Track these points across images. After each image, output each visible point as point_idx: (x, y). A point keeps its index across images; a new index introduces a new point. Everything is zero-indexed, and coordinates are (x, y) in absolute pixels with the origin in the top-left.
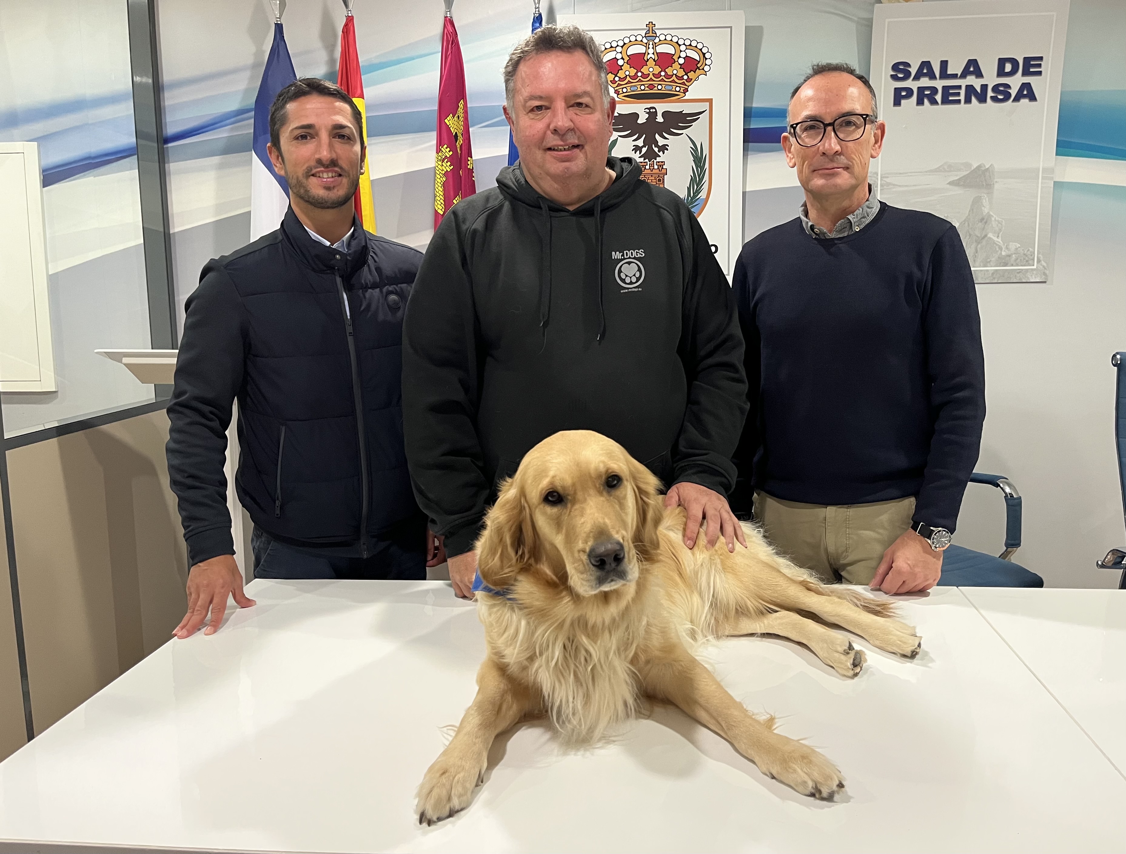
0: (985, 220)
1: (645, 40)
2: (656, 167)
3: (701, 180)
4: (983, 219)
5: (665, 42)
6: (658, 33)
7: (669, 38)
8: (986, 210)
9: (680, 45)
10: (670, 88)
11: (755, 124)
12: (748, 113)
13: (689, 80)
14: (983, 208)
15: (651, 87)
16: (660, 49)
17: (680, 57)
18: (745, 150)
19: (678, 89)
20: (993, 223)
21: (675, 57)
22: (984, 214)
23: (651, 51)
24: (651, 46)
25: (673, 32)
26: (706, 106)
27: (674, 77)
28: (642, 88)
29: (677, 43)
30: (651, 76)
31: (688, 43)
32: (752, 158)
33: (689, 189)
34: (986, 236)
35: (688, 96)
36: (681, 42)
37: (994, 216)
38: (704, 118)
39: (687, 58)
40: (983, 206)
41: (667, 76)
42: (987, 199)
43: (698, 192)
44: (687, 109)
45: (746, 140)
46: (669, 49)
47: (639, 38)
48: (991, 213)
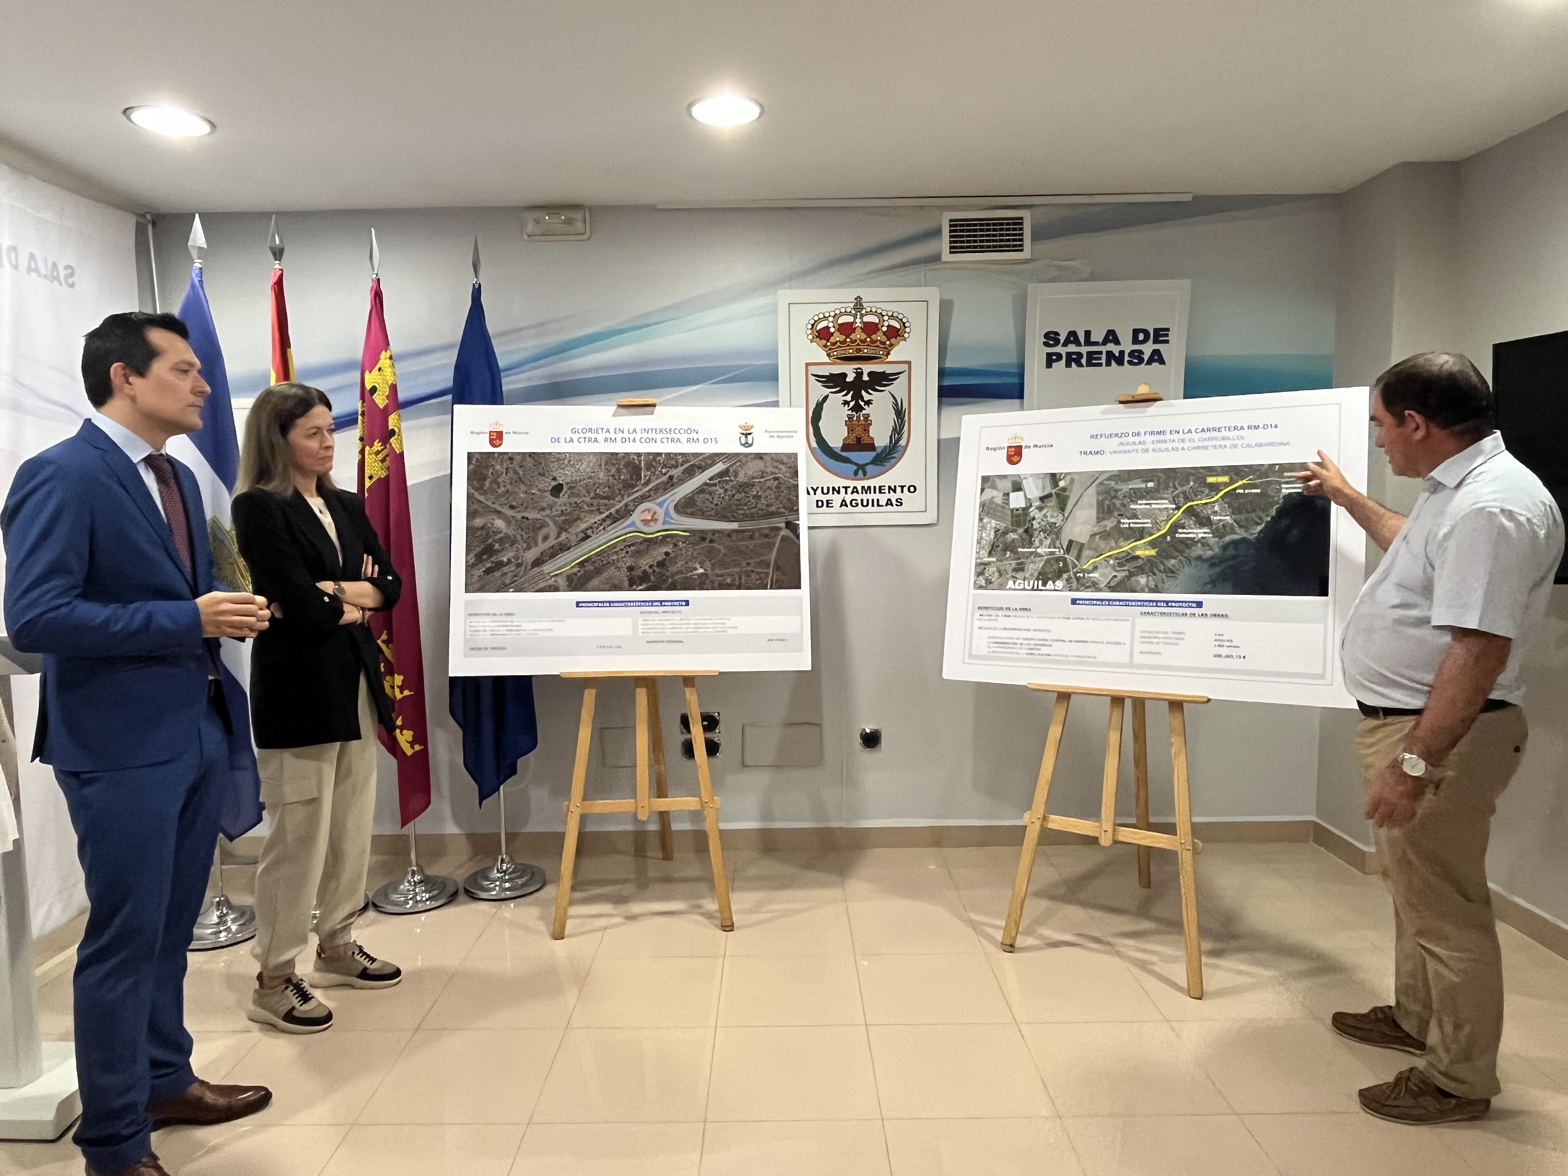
1: (853, 312)
2: (862, 418)
3: (901, 429)
5: (871, 313)
6: (865, 305)
7: (874, 310)
9: (883, 316)
10: (874, 352)
11: (947, 382)
12: (942, 373)
13: (891, 345)
15: (859, 350)
16: (867, 319)
17: (883, 326)
18: (940, 404)
19: (881, 353)
21: (879, 326)
23: (858, 320)
24: (858, 316)
25: (878, 305)
26: (905, 367)
27: (878, 343)
28: (851, 352)
29: (881, 313)
30: (858, 341)
31: (890, 314)
32: (946, 411)
33: (891, 437)
35: (890, 358)
36: (884, 313)
38: (903, 378)
39: (889, 326)
41: (873, 342)
43: (899, 440)
44: (889, 369)
45: (940, 395)
46: (874, 319)
47: (848, 310)
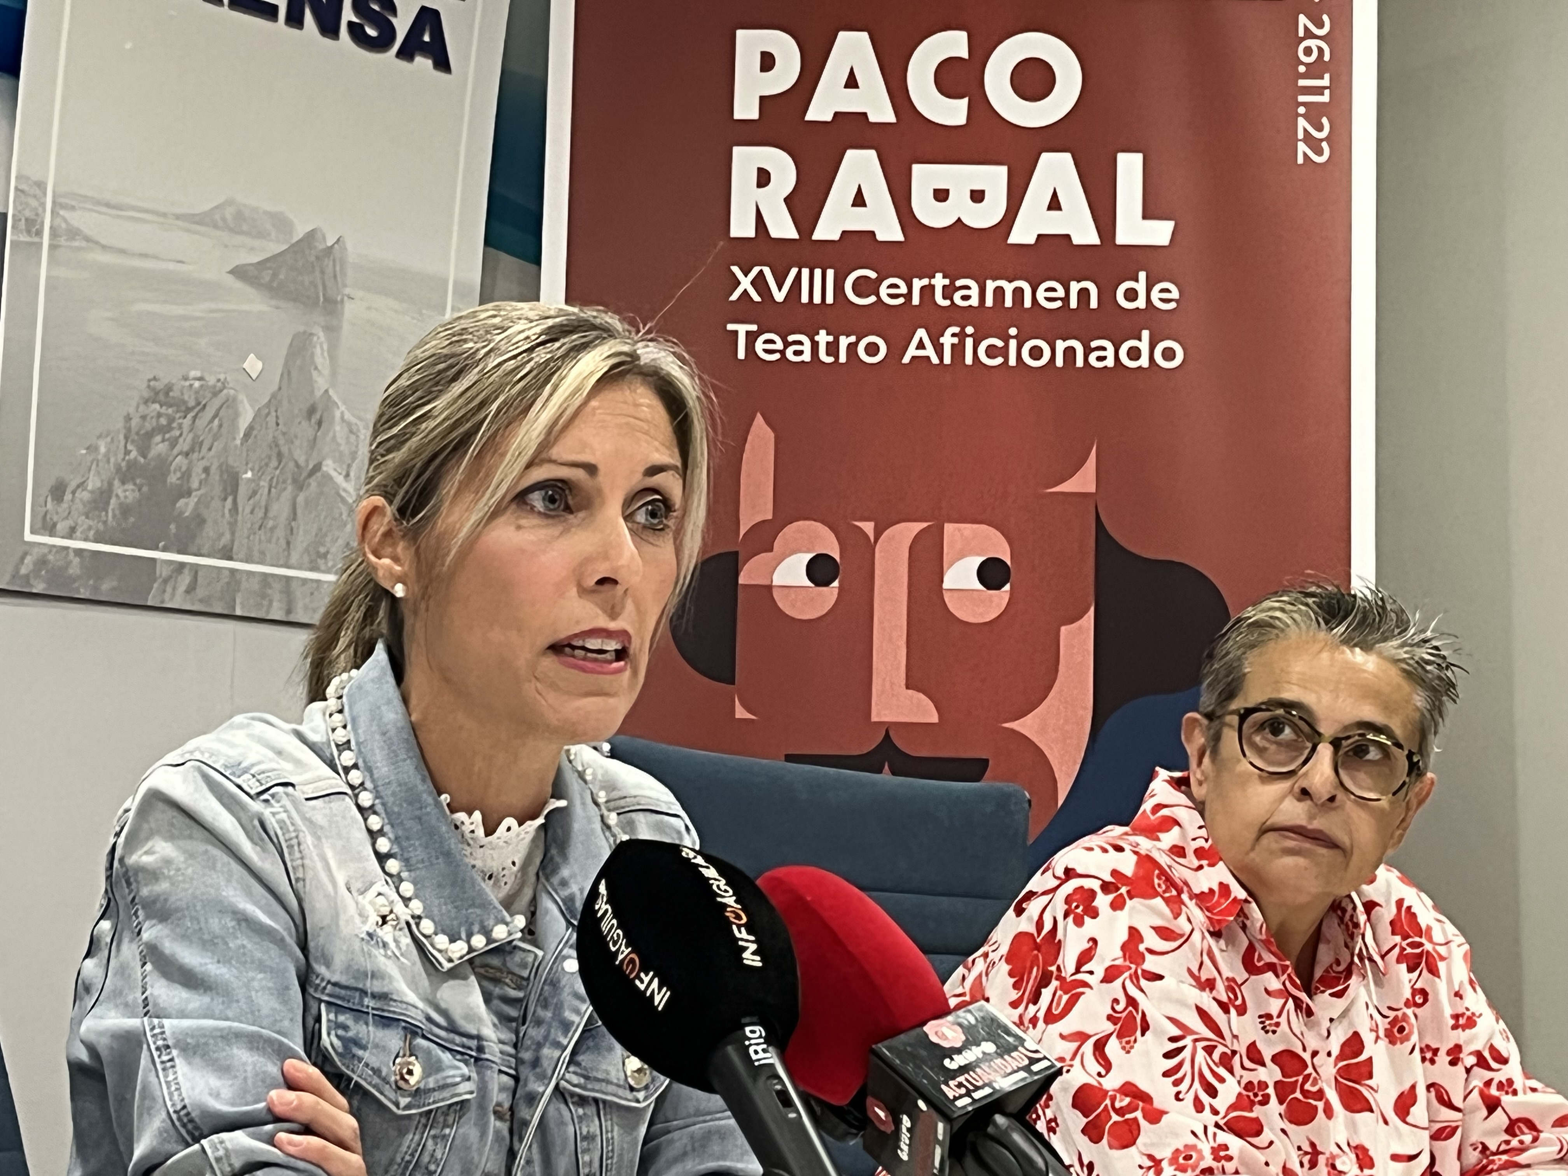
0: (318, 416)
4: (312, 411)
8: (321, 383)
14: (315, 374)
20: (338, 428)
22: (318, 393)
34: (317, 467)
37: (343, 408)
40: (316, 368)
42: (325, 347)
48: (335, 398)
